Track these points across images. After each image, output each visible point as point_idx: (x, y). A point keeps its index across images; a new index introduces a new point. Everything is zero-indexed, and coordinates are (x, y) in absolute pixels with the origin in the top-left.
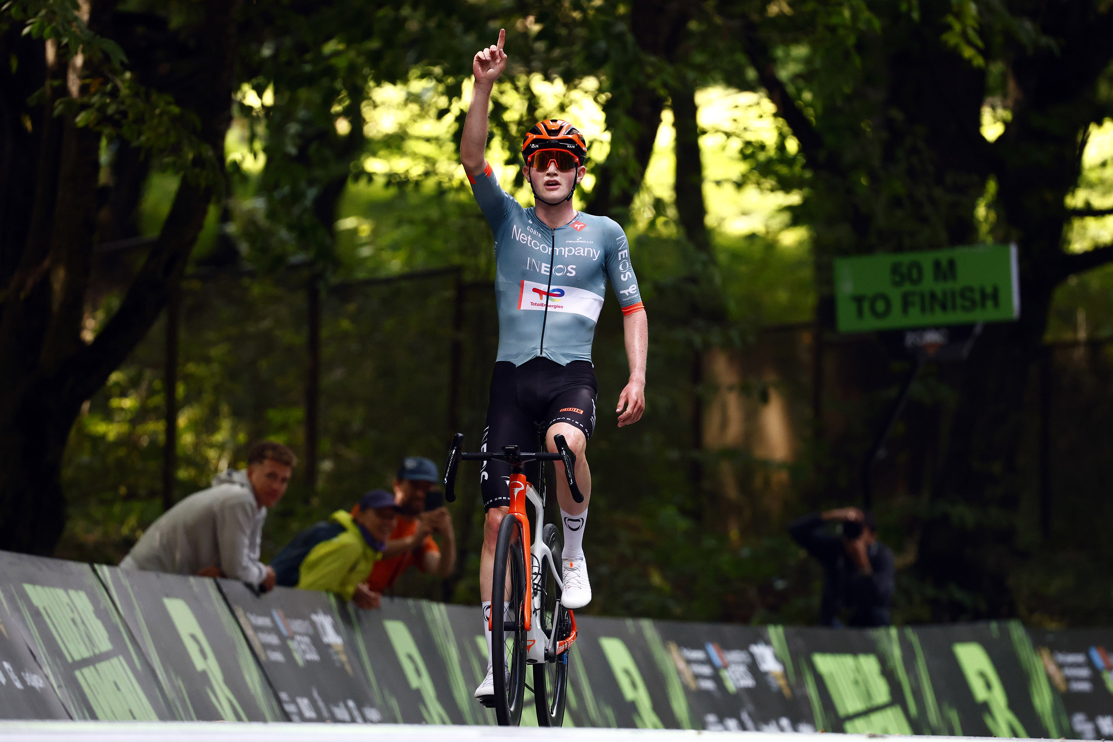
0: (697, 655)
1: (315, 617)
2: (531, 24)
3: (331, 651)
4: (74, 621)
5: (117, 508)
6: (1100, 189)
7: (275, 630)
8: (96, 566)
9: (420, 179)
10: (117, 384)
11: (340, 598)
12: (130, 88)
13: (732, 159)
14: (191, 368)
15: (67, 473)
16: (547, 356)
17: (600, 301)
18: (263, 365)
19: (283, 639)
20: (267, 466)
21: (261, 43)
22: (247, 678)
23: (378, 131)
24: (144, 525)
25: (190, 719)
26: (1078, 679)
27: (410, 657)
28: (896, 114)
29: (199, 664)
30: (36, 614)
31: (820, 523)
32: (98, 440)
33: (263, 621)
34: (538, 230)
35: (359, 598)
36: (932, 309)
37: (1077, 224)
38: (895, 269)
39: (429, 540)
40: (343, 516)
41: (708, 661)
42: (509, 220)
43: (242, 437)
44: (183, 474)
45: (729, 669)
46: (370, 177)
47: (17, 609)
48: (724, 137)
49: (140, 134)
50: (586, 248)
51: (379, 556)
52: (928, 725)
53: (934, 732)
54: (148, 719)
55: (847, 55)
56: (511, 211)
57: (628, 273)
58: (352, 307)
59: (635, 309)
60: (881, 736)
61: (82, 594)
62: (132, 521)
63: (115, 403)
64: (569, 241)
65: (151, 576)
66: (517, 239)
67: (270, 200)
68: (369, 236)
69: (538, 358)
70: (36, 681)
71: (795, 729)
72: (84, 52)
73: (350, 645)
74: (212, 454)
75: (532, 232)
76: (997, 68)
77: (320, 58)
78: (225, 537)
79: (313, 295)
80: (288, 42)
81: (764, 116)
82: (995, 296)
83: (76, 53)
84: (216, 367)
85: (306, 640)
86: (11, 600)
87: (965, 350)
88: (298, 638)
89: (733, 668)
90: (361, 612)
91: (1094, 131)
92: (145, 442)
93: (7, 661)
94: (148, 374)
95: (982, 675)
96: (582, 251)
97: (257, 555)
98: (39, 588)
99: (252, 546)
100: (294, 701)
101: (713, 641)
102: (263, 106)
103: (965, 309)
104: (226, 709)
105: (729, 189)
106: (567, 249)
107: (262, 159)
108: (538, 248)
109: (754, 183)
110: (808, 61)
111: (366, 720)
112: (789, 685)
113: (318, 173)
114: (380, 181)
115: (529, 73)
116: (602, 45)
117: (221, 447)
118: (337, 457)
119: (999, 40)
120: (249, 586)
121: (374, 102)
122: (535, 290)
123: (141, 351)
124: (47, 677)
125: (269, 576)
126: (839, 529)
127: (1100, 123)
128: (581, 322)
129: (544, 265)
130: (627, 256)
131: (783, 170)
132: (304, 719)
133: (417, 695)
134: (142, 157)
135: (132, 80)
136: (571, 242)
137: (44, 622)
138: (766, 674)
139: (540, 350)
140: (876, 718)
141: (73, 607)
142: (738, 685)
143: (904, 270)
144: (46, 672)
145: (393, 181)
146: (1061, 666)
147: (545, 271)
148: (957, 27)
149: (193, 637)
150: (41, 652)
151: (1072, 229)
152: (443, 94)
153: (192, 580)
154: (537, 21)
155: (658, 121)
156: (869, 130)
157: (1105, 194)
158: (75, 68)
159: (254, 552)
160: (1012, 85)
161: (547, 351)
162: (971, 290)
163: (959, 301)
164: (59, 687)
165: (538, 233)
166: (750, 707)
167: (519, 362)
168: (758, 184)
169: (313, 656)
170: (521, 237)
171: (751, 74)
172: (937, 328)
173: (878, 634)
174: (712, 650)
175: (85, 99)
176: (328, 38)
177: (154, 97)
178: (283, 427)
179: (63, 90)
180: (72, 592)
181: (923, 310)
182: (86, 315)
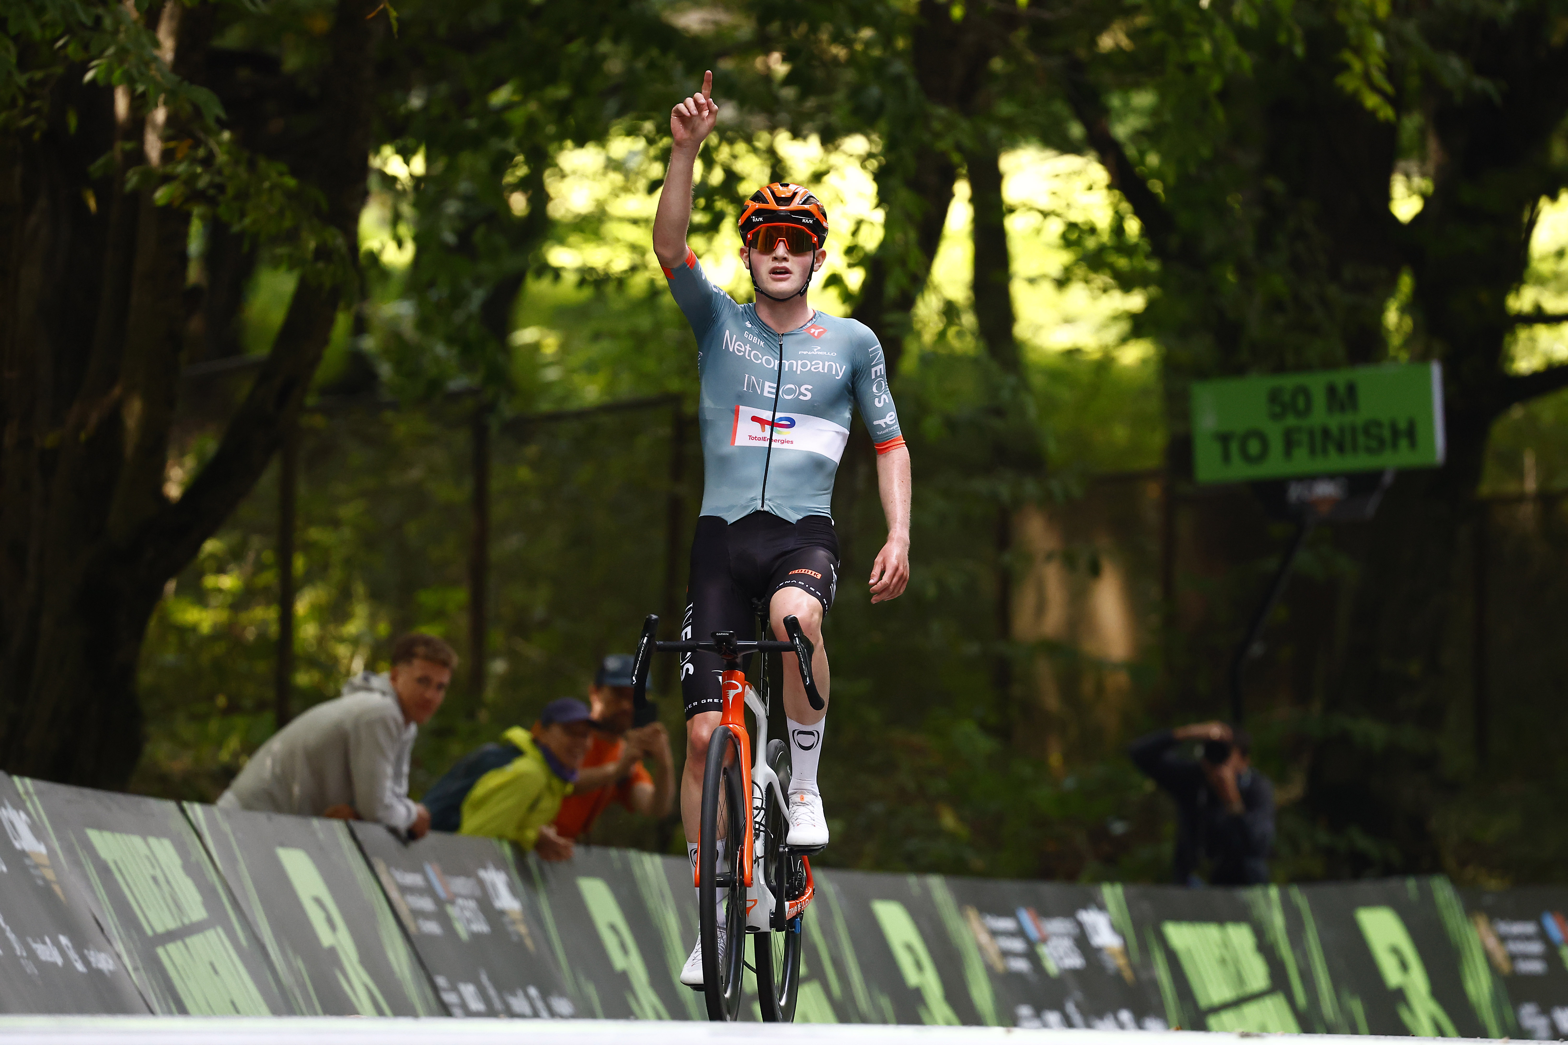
0: (1006, 924)
1: (484, 874)
2: (775, 64)
3: (506, 920)
4: (154, 879)
5: (214, 726)
6: (1553, 285)
7: (429, 891)
8: (186, 805)
9: (624, 276)
10: (212, 556)
11: (518, 847)
12: (229, 153)
13: (1049, 246)
14: (315, 534)
15: (145, 678)
16: (771, 510)
17: (844, 434)
18: (412, 529)
19: (440, 903)
20: (417, 668)
21: (407, 90)
22: (391, 956)
23: (567, 210)
24: (250, 748)
25: (315, 1013)
26: (1527, 957)
27: (613, 928)
28: (1275, 185)
29: (326, 938)
30: (104, 870)
31: (1170, 743)
32: (185, 631)
33: (413, 879)
34: (759, 336)
35: (543, 846)
36: (1325, 451)
37: (1523, 334)
38: (1274, 397)
39: (638, 768)
40: (518, 735)
41: (1020, 933)
42: (719, 324)
43: (383, 629)
44: (303, 679)
45: (1049, 943)
46: (557, 274)
47: (77, 863)
48: (1039, 217)
49: (243, 215)
50: (826, 362)
51: (569, 788)
52: (1321, 1018)
53: (1330, 1029)
54: (257, 1014)
55: (1205, 105)
56: (722, 311)
57: (884, 396)
58: (532, 450)
59: (894, 446)
60: (1258, 1036)
61: (167, 843)
62: (234, 743)
63: (211, 581)
64: (803, 352)
65: (260, 818)
66: (731, 350)
67: (421, 304)
68: (555, 354)
69: (758, 513)
70: (104, 962)
71: (1140, 1025)
72: (166, 103)
73: (532, 912)
74: (342, 651)
75: (751, 340)
76: (1412, 123)
77: (486, 111)
78: (360, 765)
79: (480, 434)
80: (443, 89)
81: (1094, 187)
82: (1411, 433)
83: (156, 106)
84: (347, 533)
85: (472, 904)
86: (69, 850)
87: (1371, 506)
88: (460, 901)
89: (1054, 942)
90: (547, 867)
91: (1546, 207)
92: (250, 634)
93: (64, 934)
94: (256, 541)
95: (1396, 951)
96: (821, 366)
97: (404, 788)
98: (107, 835)
99: (397, 776)
100: (454, 989)
101: (1027, 905)
102: (411, 176)
103: (1369, 450)
104: (363, 1000)
105: (1047, 288)
106: (800, 362)
107: (409, 250)
108: (760, 361)
109: (1080, 280)
110: (1154, 112)
111: (553, 1014)
112: (1131, 965)
113: (485, 268)
114: (569, 279)
115: (772, 129)
116: (874, 91)
117: (355, 642)
118: (512, 655)
119: (1414, 82)
120: (393, 831)
121: (561, 170)
122: (754, 419)
123: (246, 510)
124: (119, 956)
125: (420, 818)
126: (1199, 752)
127: (1554, 197)
128: (818, 463)
129: (767, 384)
130: (883, 373)
131: (1122, 263)
132: (469, 1014)
133: (623, 980)
134: (246, 247)
135: (233, 141)
136: (805, 353)
137: (115, 881)
138: (1099, 950)
139: (760, 502)
140: (1251, 1010)
141: (153, 861)
142: (1062, 966)
143: (1287, 398)
144: (117, 949)
145: (588, 278)
146: (1503, 939)
147: (769, 392)
148: (1357, 66)
149: (318, 901)
150: (111, 922)
151: (1515, 340)
152: (656, 159)
153: (316, 823)
154: (785, 59)
155: (949, 196)
156: (1237, 206)
157: (1560, 292)
158: (154, 126)
159: (400, 786)
160: (1433, 145)
161: (770, 504)
162: (1378, 424)
163: (1361, 440)
164: (136, 969)
165: (759, 340)
166: (1078, 995)
167: (731, 518)
168: (1087, 281)
169: (481, 927)
170: (736, 347)
171: (1076, 130)
172: (1331, 476)
173: (1253, 895)
174: (1026, 917)
175: (169, 169)
176: (498, 84)
177: (262, 164)
178: (439, 615)
179: (139, 156)
180: (152, 841)
181: (1312, 451)
182: (170, 462)
